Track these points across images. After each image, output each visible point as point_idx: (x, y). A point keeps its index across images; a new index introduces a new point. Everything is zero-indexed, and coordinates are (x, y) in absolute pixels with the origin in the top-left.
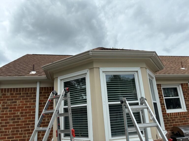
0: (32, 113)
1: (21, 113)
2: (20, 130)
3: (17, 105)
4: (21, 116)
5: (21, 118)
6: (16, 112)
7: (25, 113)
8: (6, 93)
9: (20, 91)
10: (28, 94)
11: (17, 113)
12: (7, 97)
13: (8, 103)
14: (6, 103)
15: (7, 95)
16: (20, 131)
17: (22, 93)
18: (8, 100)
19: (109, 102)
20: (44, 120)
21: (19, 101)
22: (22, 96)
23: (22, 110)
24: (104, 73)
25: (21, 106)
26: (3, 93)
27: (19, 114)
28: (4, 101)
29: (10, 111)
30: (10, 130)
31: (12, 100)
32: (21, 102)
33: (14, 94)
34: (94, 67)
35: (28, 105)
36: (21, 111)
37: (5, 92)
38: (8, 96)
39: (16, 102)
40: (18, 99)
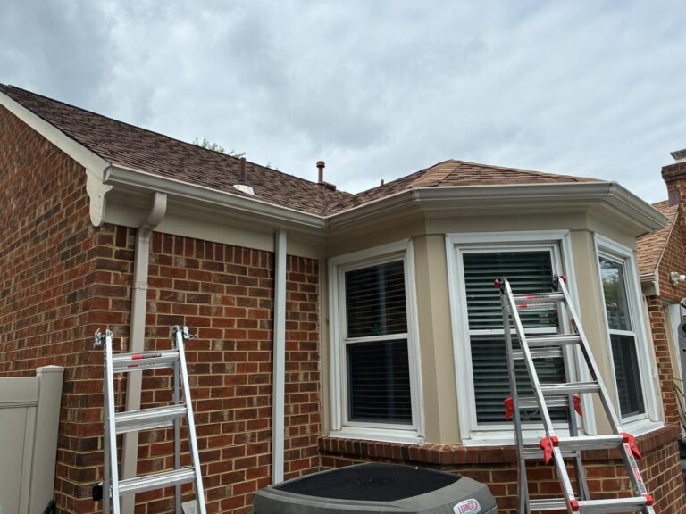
0: (259, 348)
1: (228, 345)
2: (226, 411)
3: (214, 311)
4: (229, 357)
5: (227, 367)
6: (211, 340)
7: (240, 346)
8: (173, 256)
9: (219, 256)
10: (244, 271)
11: (214, 343)
12: (174, 273)
13: (180, 297)
14: (174, 298)
15: (176, 264)
16: (226, 418)
17: (225, 266)
18: (180, 285)
20: (295, 377)
21: (219, 296)
22: (230, 280)
23: (229, 334)
25: (224, 316)
26: (163, 253)
27: (219, 348)
28: (166, 289)
31: (195, 287)
32: (225, 301)
33: (201, 264)
35: (247, 315)
36: (226, 336)
37: (168, 250)
38: (179, 267)
39: (206, 299)
40: (213, 289)
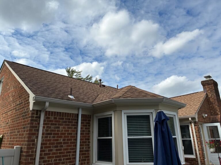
0: (73, 140)
1: (64, 140)
2: (62, 158)
3: (61, 131)
4: (64, 143)
5: (64, 146)
6: (59, 139)
7: (68, 140)
8: (50, 116)
9: (63, 116)
10: (69, 119)
11: (60, 140)
12: (51, 121)
13: (52, 128)
14: (50, 128)
15: (51, 119)
16: (62, 160)
17: (64, 118)
18: (52, 124)
19: (128, 136)
20: (83, 148)
21: (62, 126)
22: (65, 122)
24: (125, 114)
25: (63, 132)
26: (47, 116)
27: (61, 141)
28: (48, 126)
29: (54, 137)
30: (53, 159)
31: (56, 125)
32: (64, 128)
33: (58, 118)
34: (117, 110)
35: (70, 131)
36: (64, 138)
37: (49, 115)
38: (52, 119)
39: (59, 128)
40: (61, 125)
